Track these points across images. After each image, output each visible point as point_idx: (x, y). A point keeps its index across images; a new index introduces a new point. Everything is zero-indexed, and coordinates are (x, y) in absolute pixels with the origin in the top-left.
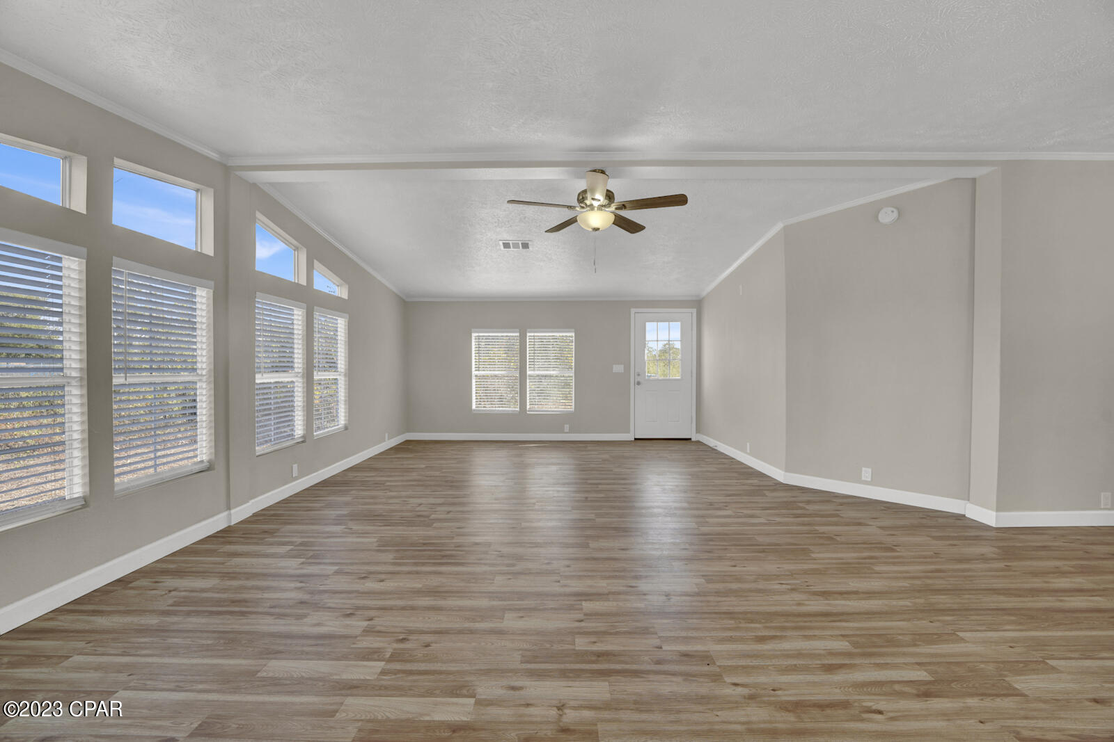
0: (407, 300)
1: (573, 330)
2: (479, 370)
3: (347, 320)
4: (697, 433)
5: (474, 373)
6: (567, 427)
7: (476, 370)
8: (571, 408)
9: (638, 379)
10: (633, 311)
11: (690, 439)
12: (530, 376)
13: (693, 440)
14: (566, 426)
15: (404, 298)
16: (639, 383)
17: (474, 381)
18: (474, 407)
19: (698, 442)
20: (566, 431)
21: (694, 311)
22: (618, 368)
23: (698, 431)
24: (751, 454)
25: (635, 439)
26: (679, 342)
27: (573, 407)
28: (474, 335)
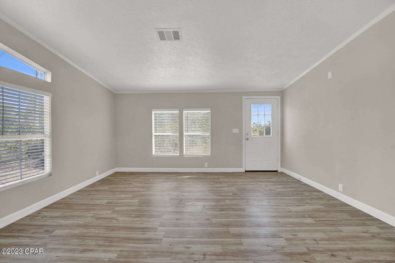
0: (116, 93)
1: (210, 109)
2: (156, 132)
3: (51, 97)
4: (281, 167)
5: (154, 134)
6: (206, 165)
7: (155, 132)
8: (209, 154)
9: (247, 137)
10: (244, 97)
11: (277, 171)
12: (185, 136)
13: (279, 171)
14: (205, 163)
15: (113, 92)
16: (247, 139)
17: (153, 138)
18: (154, 153)
19: (282, 173)
20: (205, 167)
21: (279, 97)
22: (235, 131)
23: (282, 166)
24: (343, 192)
25: (246, 171)
26: (271, 116)
27: (210, 153)
28: (153, 112)
